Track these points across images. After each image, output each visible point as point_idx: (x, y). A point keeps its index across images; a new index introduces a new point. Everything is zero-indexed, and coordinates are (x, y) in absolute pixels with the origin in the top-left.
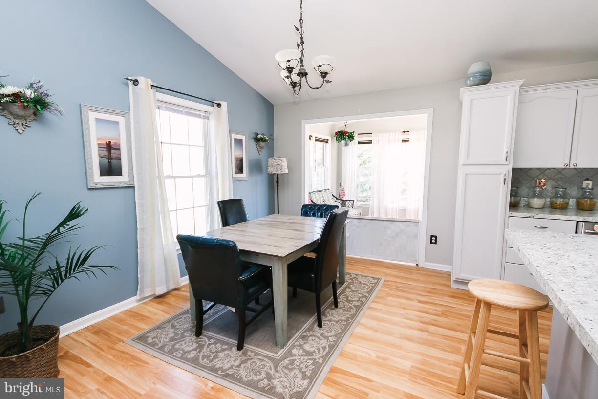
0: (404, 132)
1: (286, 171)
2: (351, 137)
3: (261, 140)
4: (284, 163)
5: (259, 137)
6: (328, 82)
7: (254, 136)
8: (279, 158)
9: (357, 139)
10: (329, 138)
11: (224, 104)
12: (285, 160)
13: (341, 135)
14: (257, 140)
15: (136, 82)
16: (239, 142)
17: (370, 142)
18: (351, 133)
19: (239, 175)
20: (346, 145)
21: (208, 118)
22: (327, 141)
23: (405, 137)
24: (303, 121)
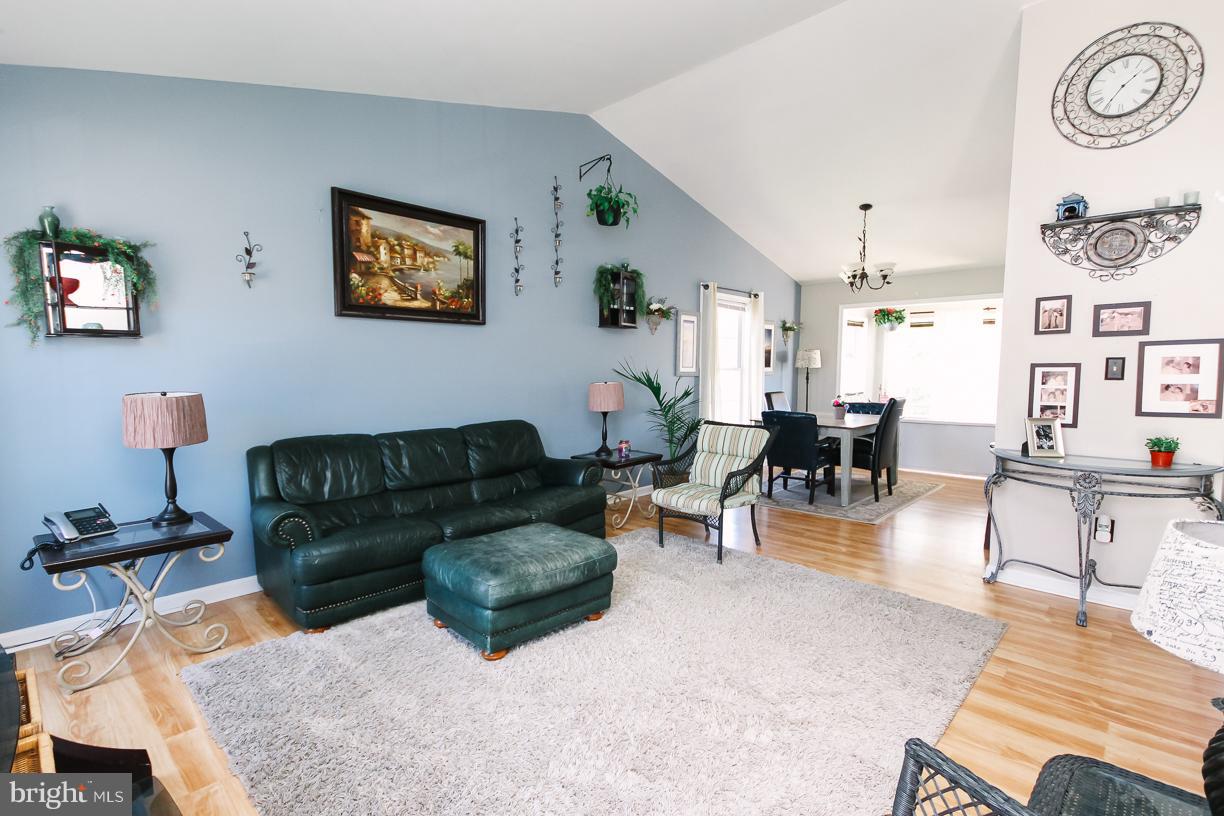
0: (988, 309)
1: (820, 366)
2: (900, 319)
3: (790, 329)
4: (817, 355)
5: (788, 325)
6: (888, 283)
7: (781, 324)
8: (810, 350)
9: (909, 319)
10: (866, 320)
11: (761, 295)
12: (818, 352)
13: (884, 316)
14: (785, 329)
15: (706, 287)
16: (769, 332)
17: (930, 325)
18: (900, 312)
19: (768, 369)
20: (892, 329)
21: (744, 309)
22: (861, 325)
23: (989, 315)
24: (841, 307)
